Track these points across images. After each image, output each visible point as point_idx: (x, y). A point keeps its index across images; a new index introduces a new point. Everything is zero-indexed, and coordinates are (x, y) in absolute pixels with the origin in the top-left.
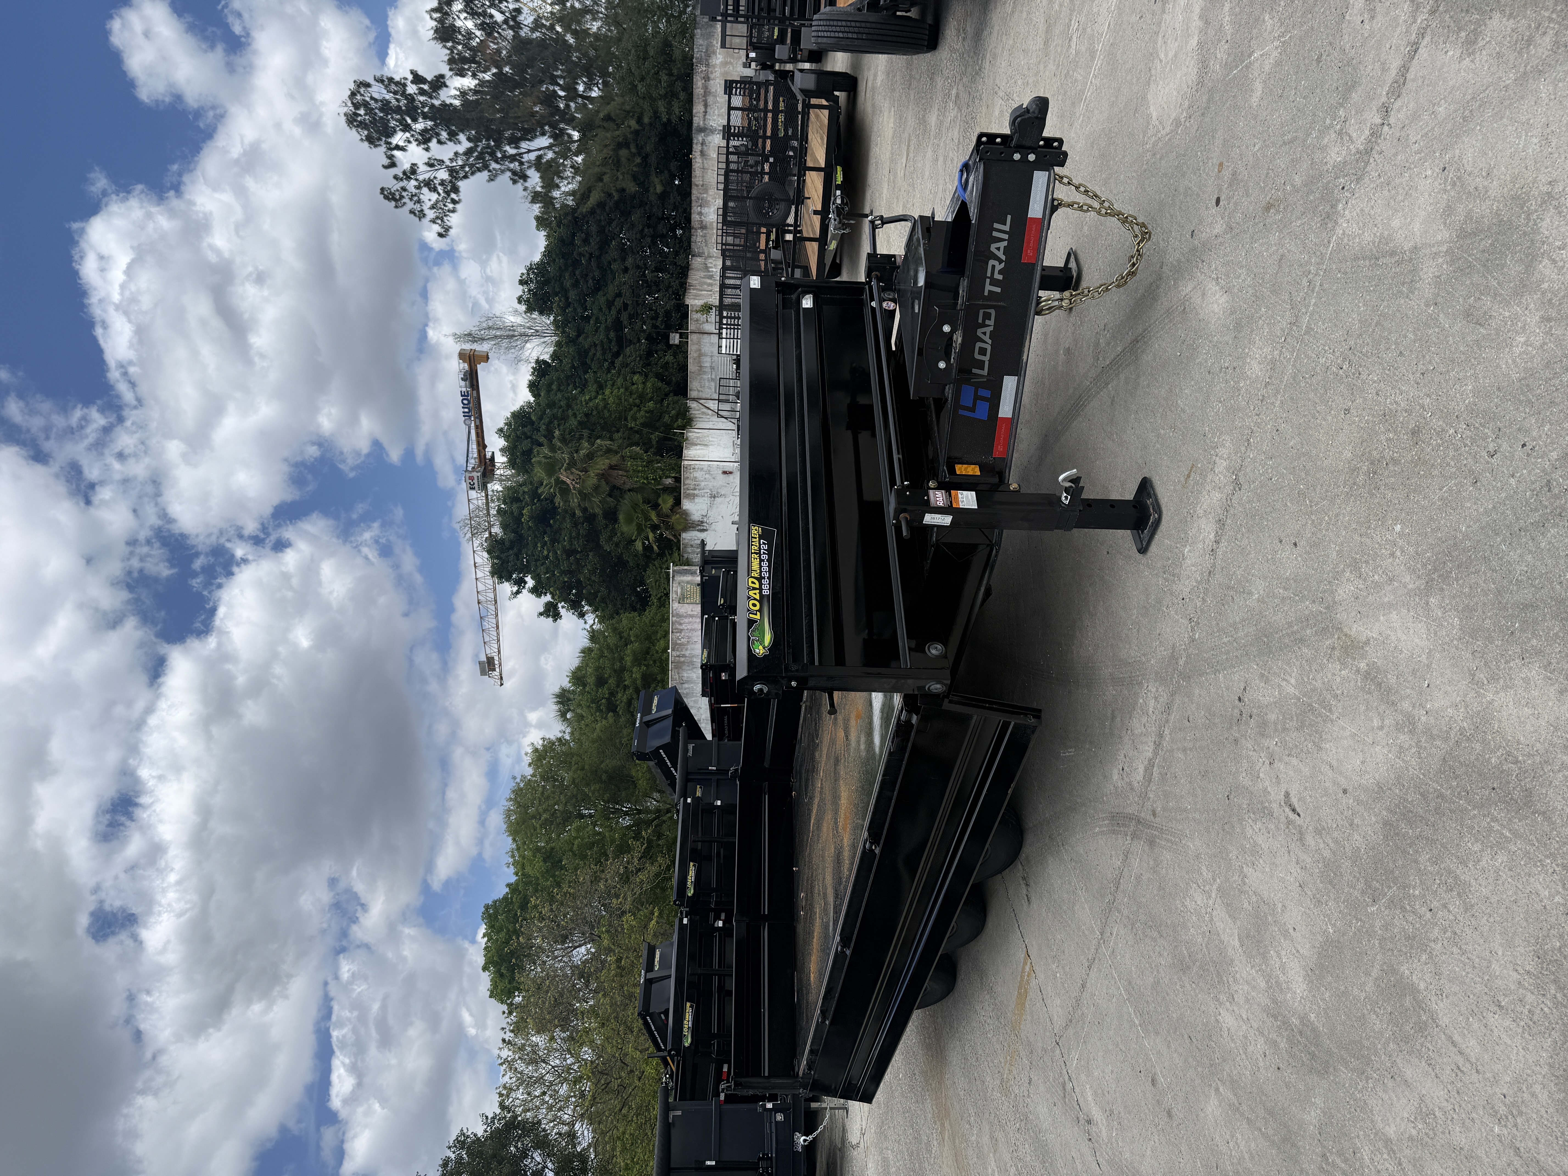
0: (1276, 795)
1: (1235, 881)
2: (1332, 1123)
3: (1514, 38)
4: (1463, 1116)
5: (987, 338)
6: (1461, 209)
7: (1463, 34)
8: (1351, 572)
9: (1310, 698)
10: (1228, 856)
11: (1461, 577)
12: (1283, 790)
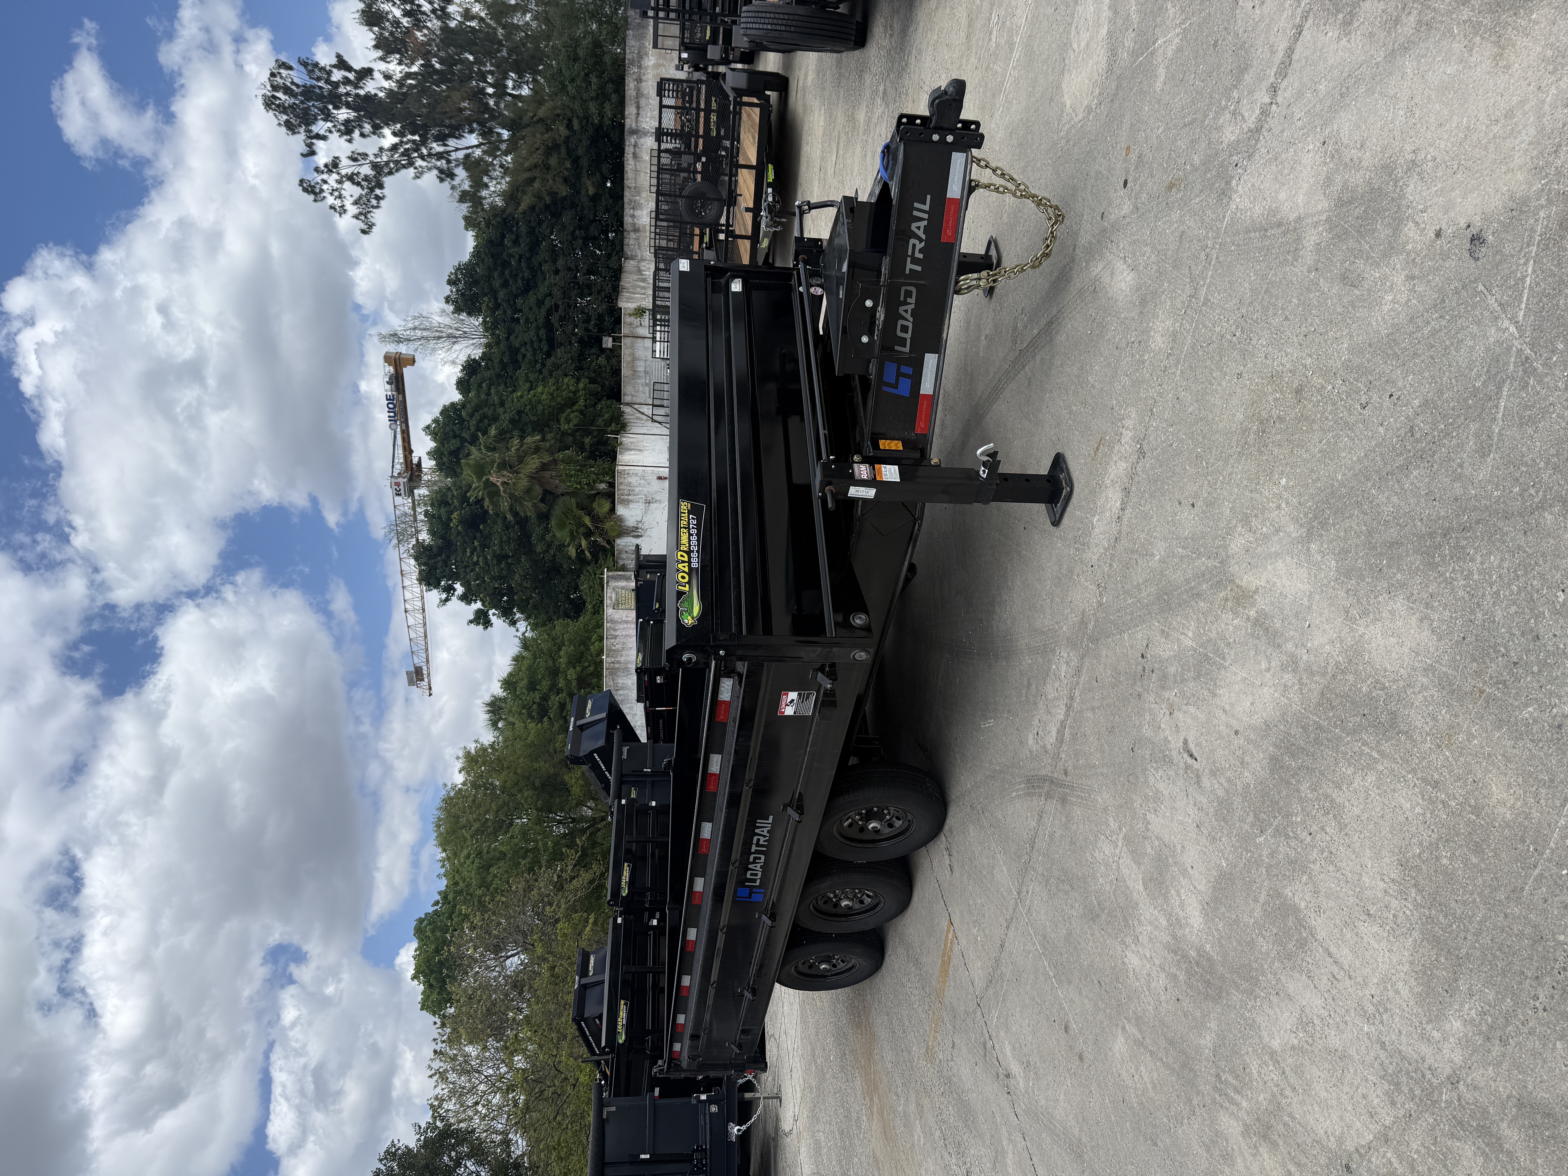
0: (1176, 743)
1: (1139, 829)
2: (1224, 1044)
3: (1384, 19)
4: (1338, 1020)
5: (908, 316)
6: (1338, 179)
7: (1341, 16)
8: (1243, 527)
9: (1206, 648)
10: (1132, 805)
11: (1338, 523)
12: (1182, 738)
